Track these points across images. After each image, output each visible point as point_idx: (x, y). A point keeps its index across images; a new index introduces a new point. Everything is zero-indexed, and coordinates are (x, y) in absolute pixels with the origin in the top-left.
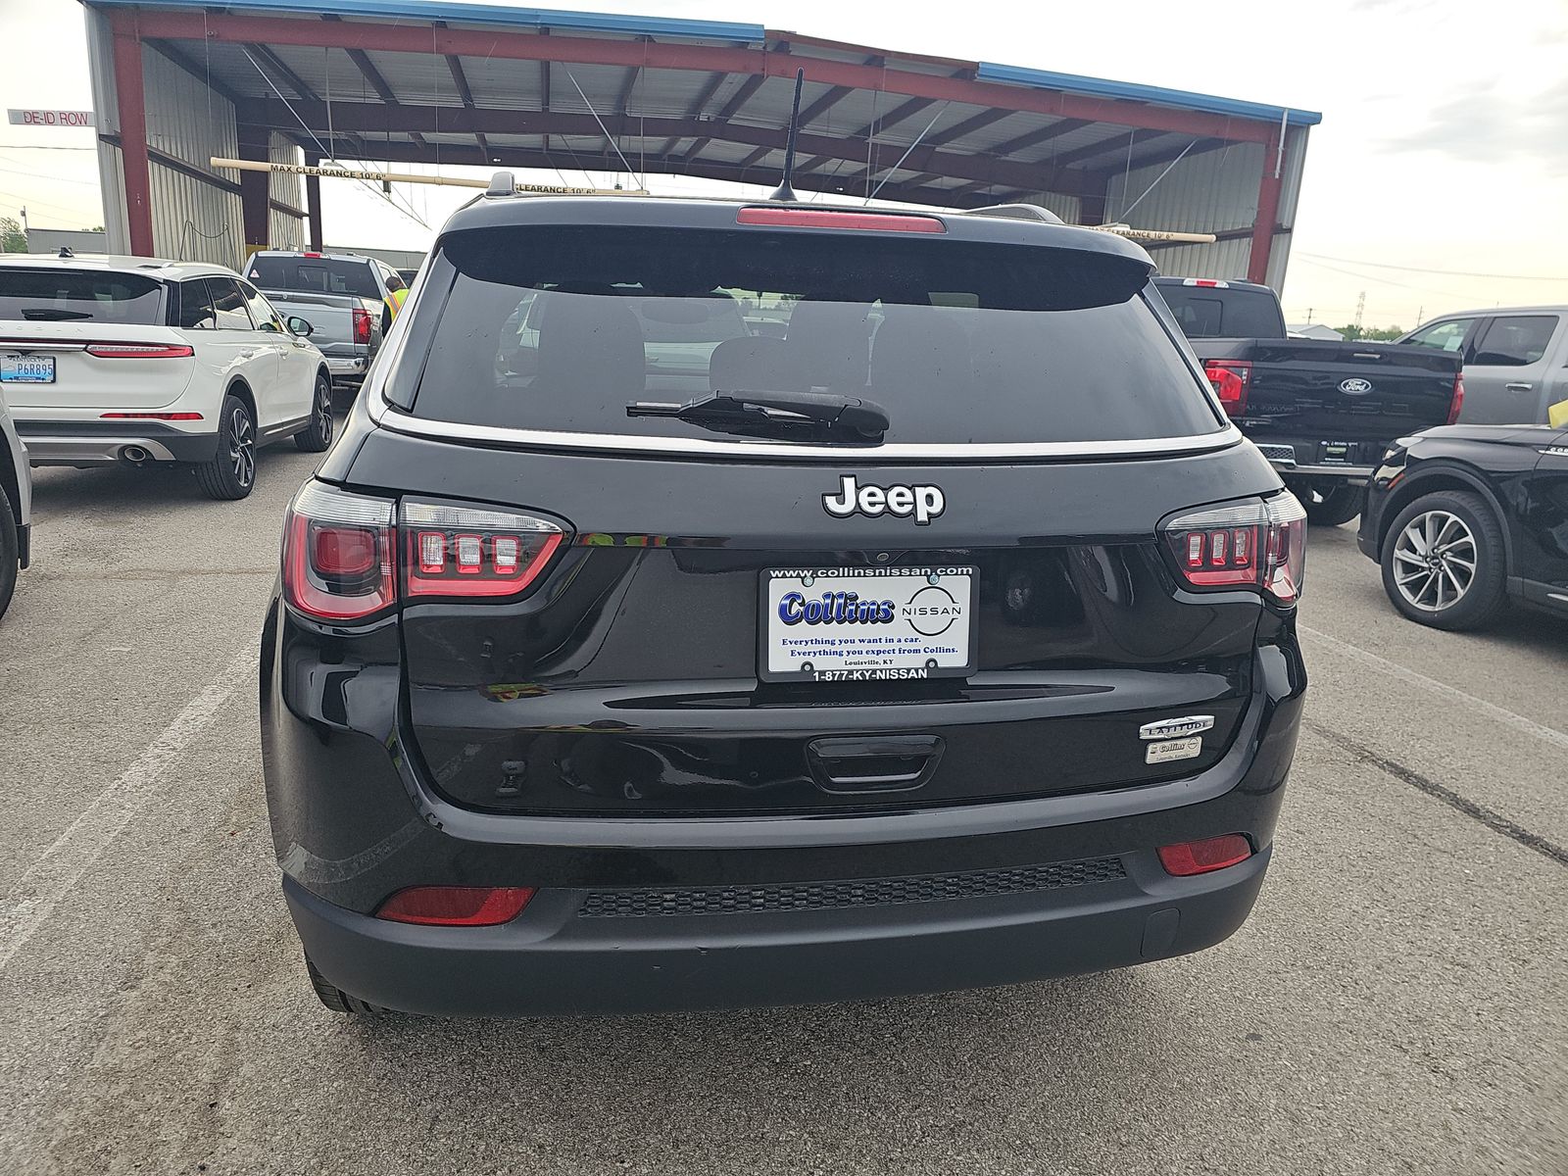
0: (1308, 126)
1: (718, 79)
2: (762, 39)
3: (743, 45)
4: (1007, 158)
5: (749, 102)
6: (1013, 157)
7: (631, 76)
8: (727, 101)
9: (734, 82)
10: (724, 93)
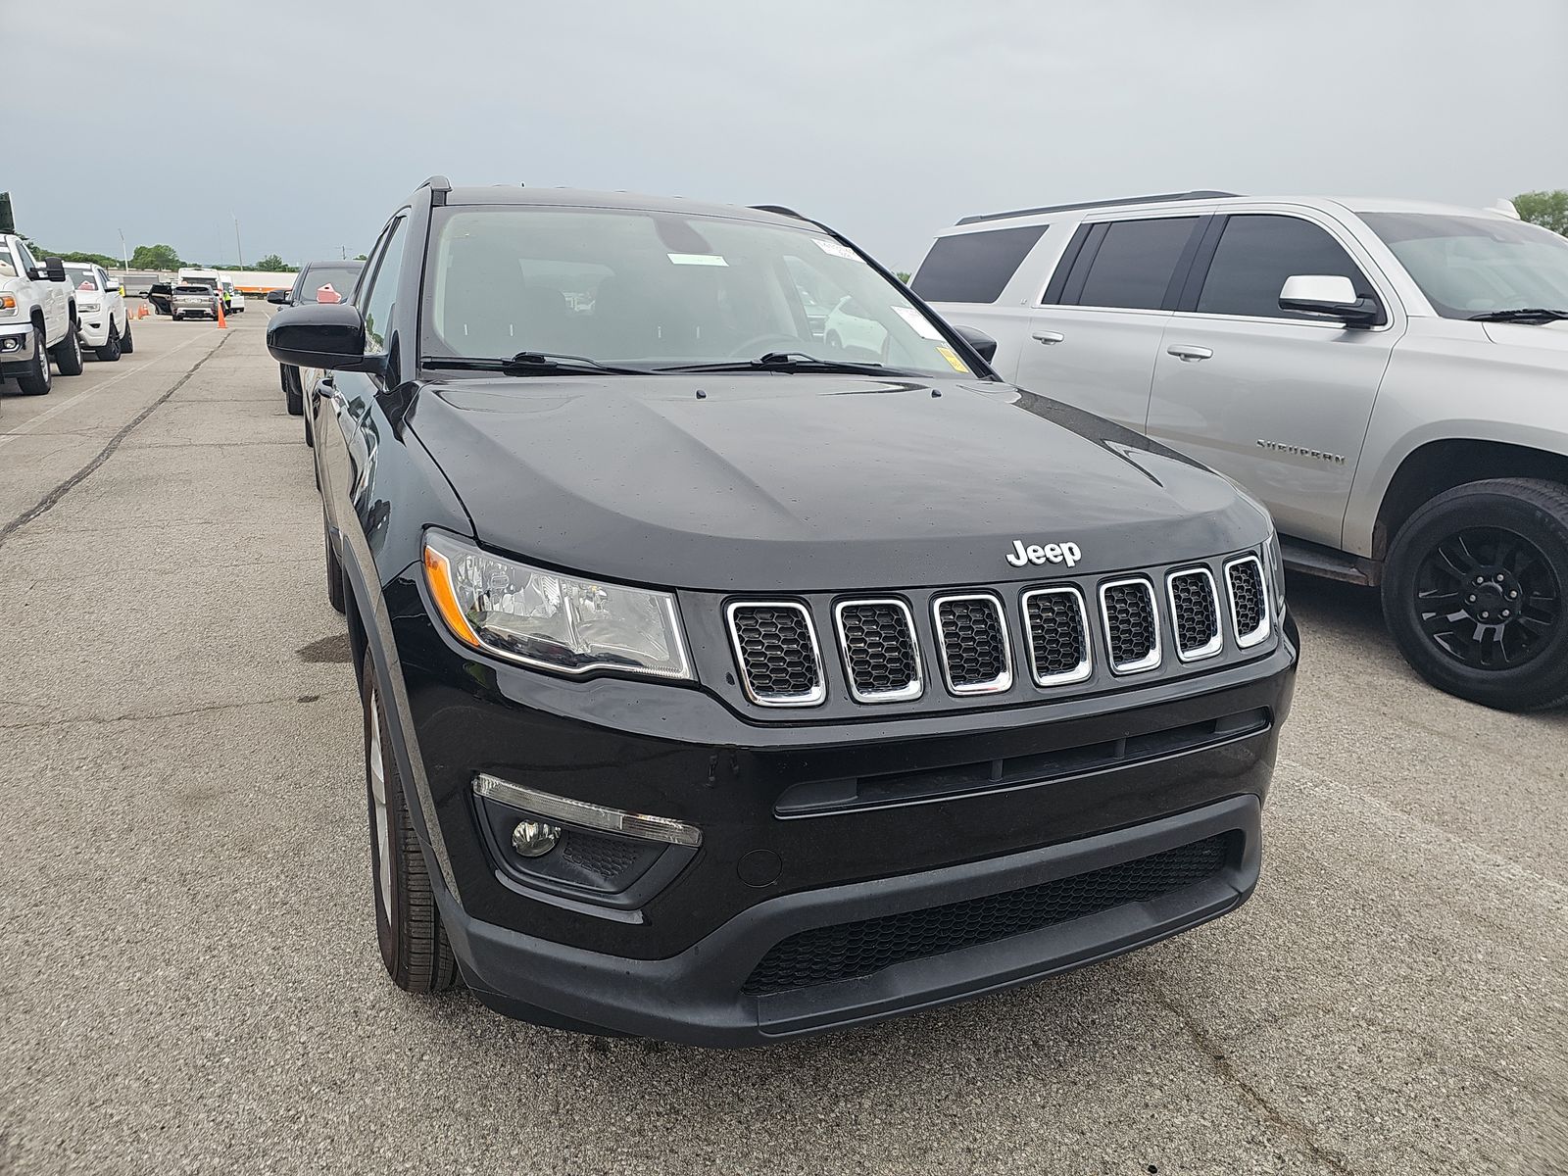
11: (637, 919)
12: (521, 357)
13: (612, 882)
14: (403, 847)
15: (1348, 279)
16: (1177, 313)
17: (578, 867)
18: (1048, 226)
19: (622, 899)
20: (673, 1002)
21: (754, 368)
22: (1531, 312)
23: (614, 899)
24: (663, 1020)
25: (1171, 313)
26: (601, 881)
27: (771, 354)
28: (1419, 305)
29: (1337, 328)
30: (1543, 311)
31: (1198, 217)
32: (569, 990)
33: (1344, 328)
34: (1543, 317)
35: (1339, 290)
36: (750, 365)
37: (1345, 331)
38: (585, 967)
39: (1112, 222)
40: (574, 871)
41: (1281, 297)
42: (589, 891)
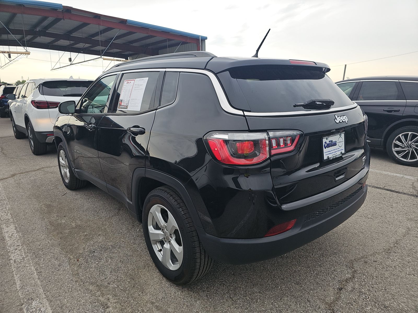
0: (205, 40)
1: (45, 19)
2: (62, 8)
3: (56, 10)
4: (132, 45)
5: (55, 26)
6: (134, 44)
7: (14, 15)
8: (46, 25)
9: (50, 19)
10: (46, 23)
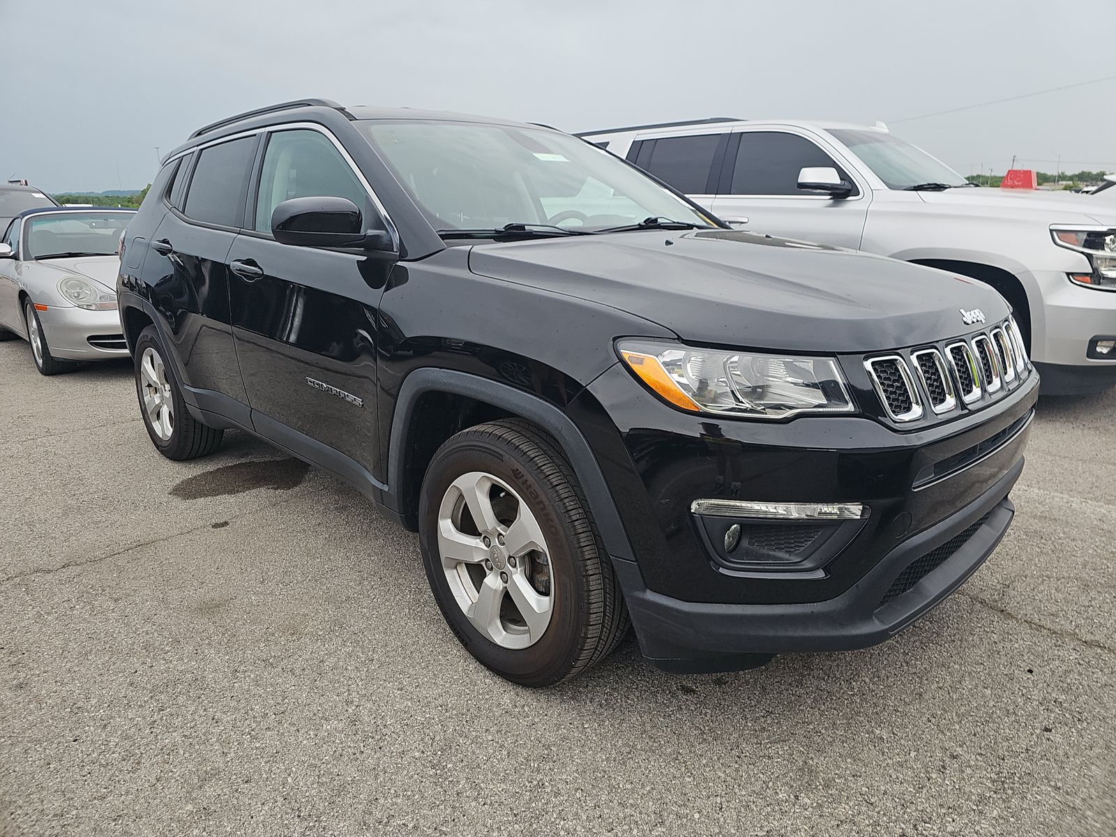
11: (820, 574)
12: (509, 227)
13: (797, 555)
14: (584, 573)
15: (834, 169)
16: (717, 196)
17: (765, 551)
18: (608, 143)
19: (807, 564)
20: (842, 625)
21: (640, 228)
22: (931, 184)
23: (800, 565)
24: (839, 637)
25: (714, 196)
26: (787, 556)
27: (649, 219)
28: (876, 183)
29: (827, 199)
30: (936, 184)
31: (720, 134)
32: (771, 633)
33: (831, 199)
34: (938, 187)
35: (829, 176)
36: (638, 227)
37: (832, 201)
38: (782, 616)
39: (657, 139)
40: (764, 555)
41: (799, 181)
42: (784, 564)
